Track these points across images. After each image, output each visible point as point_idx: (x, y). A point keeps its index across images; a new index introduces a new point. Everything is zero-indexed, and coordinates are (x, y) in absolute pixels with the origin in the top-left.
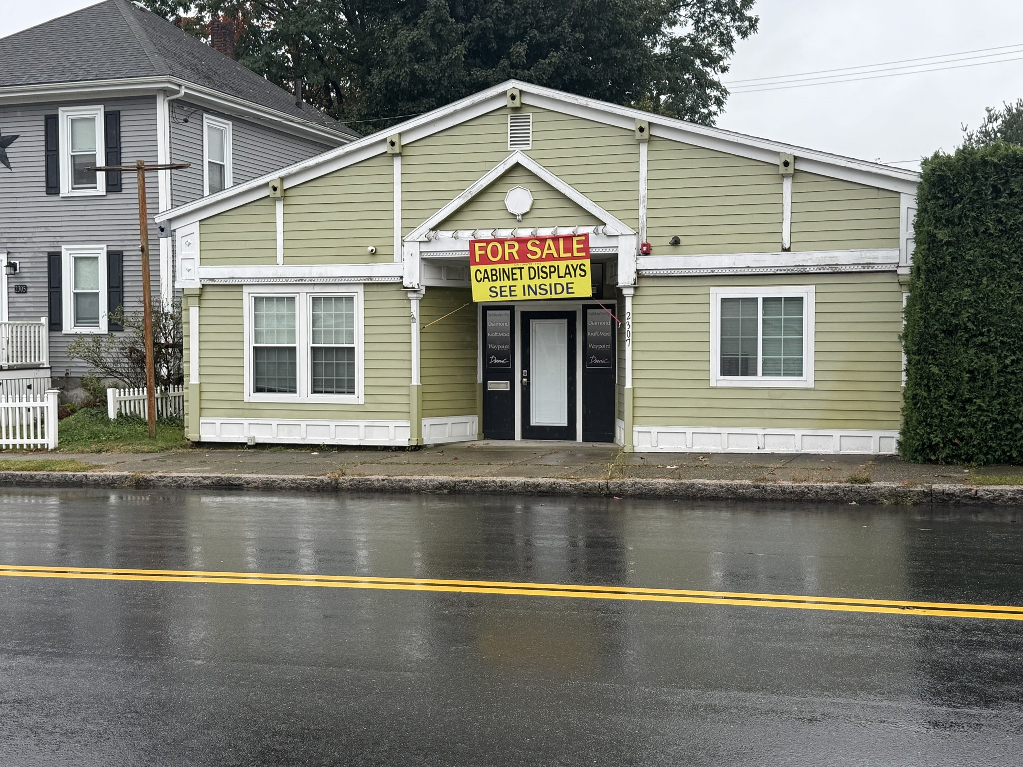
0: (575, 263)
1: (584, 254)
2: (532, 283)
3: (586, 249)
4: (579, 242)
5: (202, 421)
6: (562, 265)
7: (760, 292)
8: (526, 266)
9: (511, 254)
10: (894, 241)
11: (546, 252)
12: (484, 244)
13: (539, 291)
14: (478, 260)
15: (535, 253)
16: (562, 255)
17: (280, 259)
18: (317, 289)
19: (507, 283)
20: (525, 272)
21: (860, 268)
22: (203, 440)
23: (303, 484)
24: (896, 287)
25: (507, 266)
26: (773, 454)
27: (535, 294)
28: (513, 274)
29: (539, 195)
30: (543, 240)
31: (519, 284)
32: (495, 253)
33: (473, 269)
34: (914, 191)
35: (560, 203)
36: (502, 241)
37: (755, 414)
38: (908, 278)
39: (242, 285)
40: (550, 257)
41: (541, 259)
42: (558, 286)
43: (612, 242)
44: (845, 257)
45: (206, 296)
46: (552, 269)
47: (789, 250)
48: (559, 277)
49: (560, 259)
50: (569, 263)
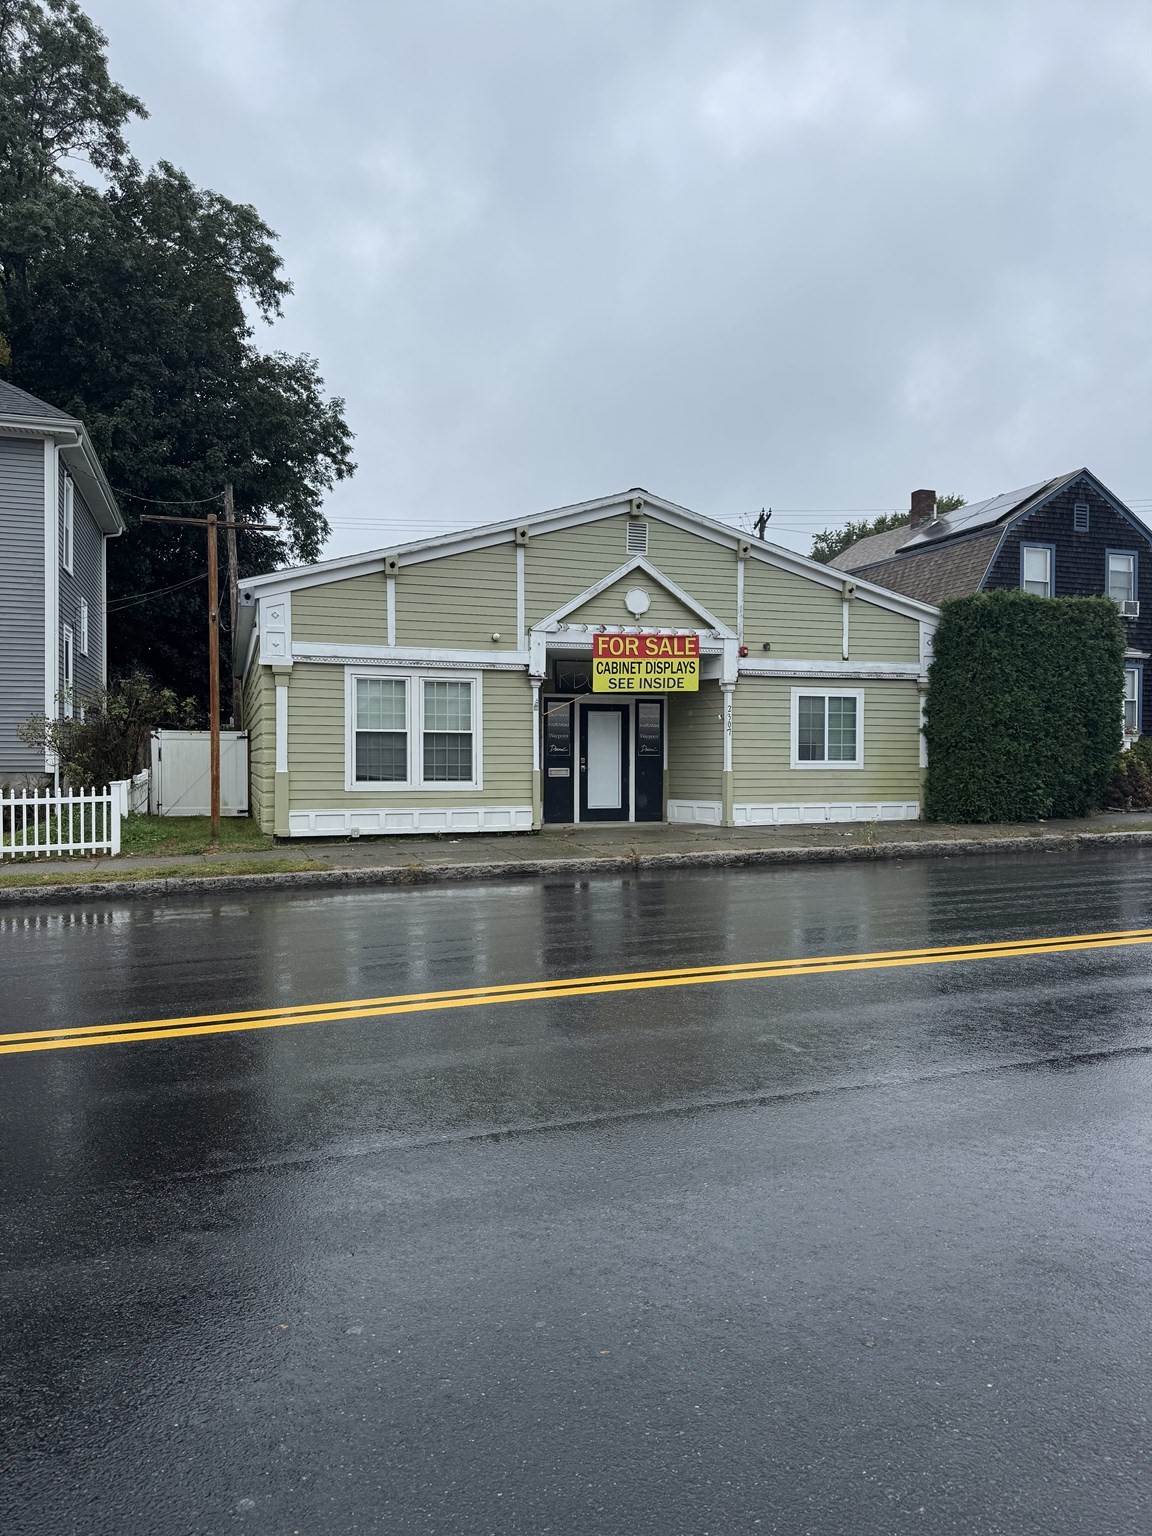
0: (686, 660)
1: (694, 653)
2: (648, 677)
3: (696, 649)
4: (690, 642)
5: (291, 814)
6: (676, 661)
7: (827, 692)
8: (644, 661)
9: (631, 650)
10: (916, 658)
11: (662, 649)
12: (607, 639)
13: (653, 684)
14: (600, 653)
15: (652, 650)
16: (676, 653)
17: (391, 640)
18: (431, 673)
19: (626, 676)
20: (643, 666)
21: (894, 677)
22: (292, 835)
23: (604, 866)
24: (915, 692)
25: (627, 661)
26: (837, 823)
27: (650, 687)
28: (632, 668)
29: (655, 598)
30: (660, 638)
31: (637, 677)
32: (617, 648)
33: (596, 661)
34: (935, 622)
35: (673, 607)
36: (623, 638)
37: (822, 791)
38: (928, 686)
39: (343, 665)
40: (665, 654)
41: (657, 656)
42: (671, 681)
43: (719, 644)
44: (886, 667)
45: (296, 675)
46: (667, 665)
47: (847, 659)
48: (672, 672)
49: (674, 656)
50: (681, 660)
